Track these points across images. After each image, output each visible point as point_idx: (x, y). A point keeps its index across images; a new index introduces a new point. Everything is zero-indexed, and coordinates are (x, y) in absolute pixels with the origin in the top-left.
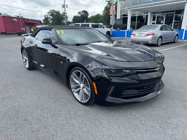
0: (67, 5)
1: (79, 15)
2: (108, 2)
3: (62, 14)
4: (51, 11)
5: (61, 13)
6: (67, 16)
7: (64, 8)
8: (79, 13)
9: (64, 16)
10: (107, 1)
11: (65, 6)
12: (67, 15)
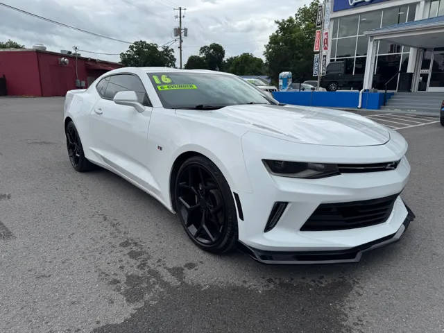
0: (186, 30)
1: (203, 55)
2: (280, 24)
3: (163, 52)
4: (136, 43)
5: (160, 49)
6: (173, 56)
7: (179, 37)
8: (203, 50)
9: (167, 56)
10: (277, 22)
11: (182, 31)
12: (173, 54)
